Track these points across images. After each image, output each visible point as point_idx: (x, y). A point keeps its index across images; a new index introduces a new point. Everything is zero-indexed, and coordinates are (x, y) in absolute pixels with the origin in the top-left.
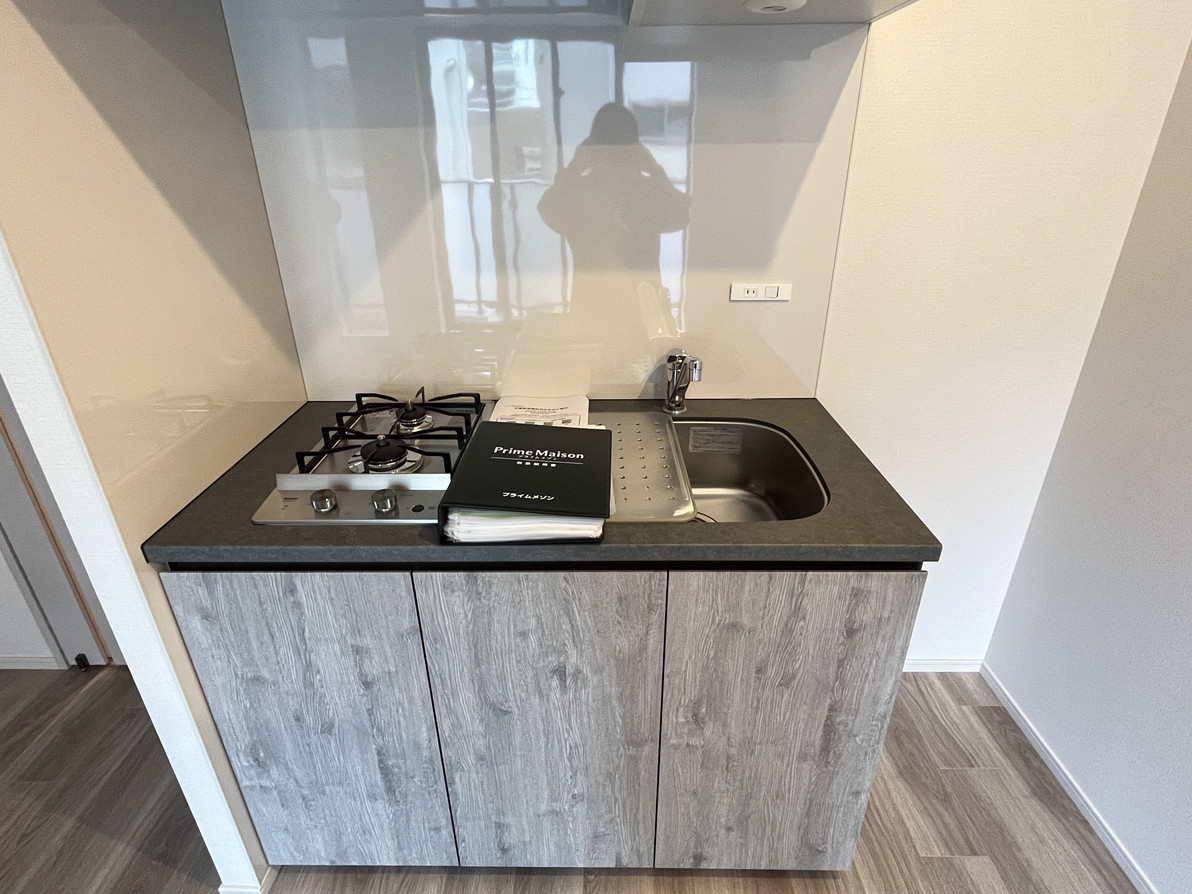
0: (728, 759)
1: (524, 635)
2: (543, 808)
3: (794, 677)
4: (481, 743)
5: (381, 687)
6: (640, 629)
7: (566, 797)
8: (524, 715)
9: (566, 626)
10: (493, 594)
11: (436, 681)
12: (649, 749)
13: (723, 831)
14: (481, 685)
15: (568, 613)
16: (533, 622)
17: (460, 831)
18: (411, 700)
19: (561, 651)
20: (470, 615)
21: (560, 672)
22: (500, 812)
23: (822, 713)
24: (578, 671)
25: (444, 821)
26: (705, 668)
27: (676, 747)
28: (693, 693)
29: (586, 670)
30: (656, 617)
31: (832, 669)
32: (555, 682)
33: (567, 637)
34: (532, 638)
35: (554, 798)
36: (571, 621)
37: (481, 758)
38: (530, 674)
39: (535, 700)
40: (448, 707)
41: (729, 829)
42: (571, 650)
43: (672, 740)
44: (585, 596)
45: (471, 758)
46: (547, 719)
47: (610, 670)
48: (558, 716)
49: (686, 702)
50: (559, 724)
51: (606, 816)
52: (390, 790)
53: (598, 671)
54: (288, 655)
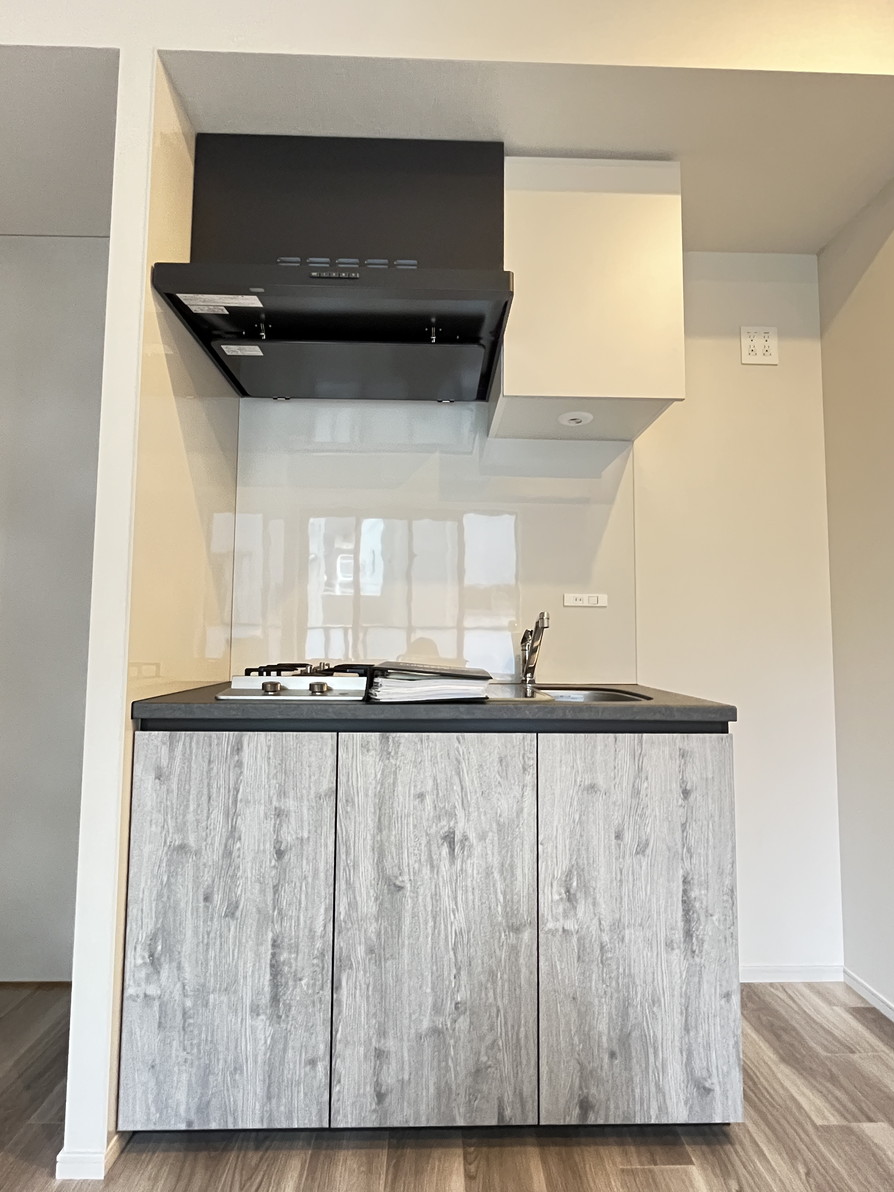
0: (602, 948)
1: (421, 796)
2: (426, 1024)
3: (647, 844)
4: (372, 928)
5: (290, 857)
6: (517, 791)
7: (449, 1007)
8: (415, 890)
9: (457, 788)
10: (400, 754)
11: (342, 850)
12: (527, 935)
13: (606, 1059)
14: (380, 853)
15: (459, 772)
16: (430, 782)
17: (338, 1064)
18: (316, 873)
19: (452, 815)
20: (379, 776)
21: (449, 838)
22: (382, 1033)
23: (678, 889)
24: (465, 838)
25: (322, 1049)
26: (572, 834)
27: (553, 932)
28: (564, 865)
29: (472, 836)
30: (530, 779)
31: (678, 834)
32: (445, 850)
33: (456, 799)
34: (428, 800)
35: (437, 1009)
36: (461, 781)
37: (371, 951)
38: (424, 841)
39: (426, 871)
40: (348, 882)
42: (460, 813)
43: (549, 924)
44: (473, 756)
45: (361, 950)
46: (436, 897)
47: (492, 836)
48: (446, 892)
49: (558, 874)
50: (447, 902)
51: (489, 1039)
52: (275, 999)
53: (482, 837)
54: (217, 816)
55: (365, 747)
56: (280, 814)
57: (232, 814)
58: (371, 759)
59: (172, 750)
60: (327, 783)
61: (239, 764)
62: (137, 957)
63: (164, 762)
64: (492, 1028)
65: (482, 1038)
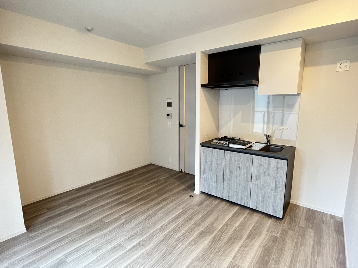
0: (261, 188)
1: (235, 161)
2: (235, 190)
3: (270, 175)
4: (229, 176)
5: (219, 165)
6: (249, 163)
7: (238, 189)
8: (234, 173)
9: (240, 161)
10: (233, 155)
11: (225, 166)
12: (250, 183)
13: (260, 202)
14: (230, 167)
15: (241, 158)
16: (237, 159)
17: (224, 192)
18: (221, 168)
19: (239, 164)
20: (230, 157)
21: (239, 167)
22: (229, 190)
23: (274, 183)
24: (241, 168)
25: (222, 189)
26: (257, 171)
27: (254, 184)
28: (256, 174)
29: (242, 168)
30: (251, 161)
31: (275, 174)
32: (238, 169)
33: (240, 162)
34: (236, 162)
35: (237, 189)
36: (241, 160)
37: (228, 179)
38: (235, 167)
39: (236, 171)
40: (226, 171)
41: (261, 202)
42: (241, 164)
43: (253, 182)
44: (243, 157)
45: (227, 179)
46: (237, 175)
47: (245, 169)
48: (238, 174)
49: (255, 176)
50: (238, 176)
51: (243, 194)
52: (217, 182)
53: (244, 168)
54: (210, 159)
55: (228, 153)
56: (217, 160)
57: (212, 159)
58: (229, 155)
59: (205, 149)
60: (223, 157)
61: (212, 153)
62: (202, 173)
63: (204, 151)
64: (244, 193)
65: (242, 194)
